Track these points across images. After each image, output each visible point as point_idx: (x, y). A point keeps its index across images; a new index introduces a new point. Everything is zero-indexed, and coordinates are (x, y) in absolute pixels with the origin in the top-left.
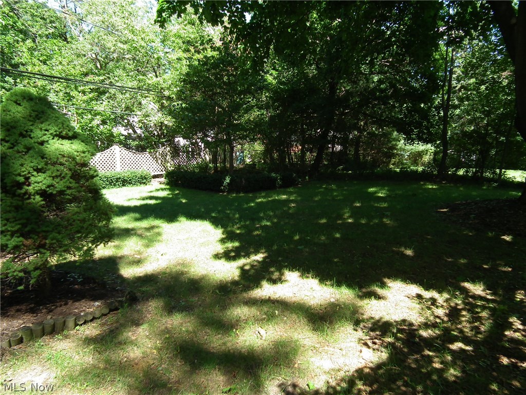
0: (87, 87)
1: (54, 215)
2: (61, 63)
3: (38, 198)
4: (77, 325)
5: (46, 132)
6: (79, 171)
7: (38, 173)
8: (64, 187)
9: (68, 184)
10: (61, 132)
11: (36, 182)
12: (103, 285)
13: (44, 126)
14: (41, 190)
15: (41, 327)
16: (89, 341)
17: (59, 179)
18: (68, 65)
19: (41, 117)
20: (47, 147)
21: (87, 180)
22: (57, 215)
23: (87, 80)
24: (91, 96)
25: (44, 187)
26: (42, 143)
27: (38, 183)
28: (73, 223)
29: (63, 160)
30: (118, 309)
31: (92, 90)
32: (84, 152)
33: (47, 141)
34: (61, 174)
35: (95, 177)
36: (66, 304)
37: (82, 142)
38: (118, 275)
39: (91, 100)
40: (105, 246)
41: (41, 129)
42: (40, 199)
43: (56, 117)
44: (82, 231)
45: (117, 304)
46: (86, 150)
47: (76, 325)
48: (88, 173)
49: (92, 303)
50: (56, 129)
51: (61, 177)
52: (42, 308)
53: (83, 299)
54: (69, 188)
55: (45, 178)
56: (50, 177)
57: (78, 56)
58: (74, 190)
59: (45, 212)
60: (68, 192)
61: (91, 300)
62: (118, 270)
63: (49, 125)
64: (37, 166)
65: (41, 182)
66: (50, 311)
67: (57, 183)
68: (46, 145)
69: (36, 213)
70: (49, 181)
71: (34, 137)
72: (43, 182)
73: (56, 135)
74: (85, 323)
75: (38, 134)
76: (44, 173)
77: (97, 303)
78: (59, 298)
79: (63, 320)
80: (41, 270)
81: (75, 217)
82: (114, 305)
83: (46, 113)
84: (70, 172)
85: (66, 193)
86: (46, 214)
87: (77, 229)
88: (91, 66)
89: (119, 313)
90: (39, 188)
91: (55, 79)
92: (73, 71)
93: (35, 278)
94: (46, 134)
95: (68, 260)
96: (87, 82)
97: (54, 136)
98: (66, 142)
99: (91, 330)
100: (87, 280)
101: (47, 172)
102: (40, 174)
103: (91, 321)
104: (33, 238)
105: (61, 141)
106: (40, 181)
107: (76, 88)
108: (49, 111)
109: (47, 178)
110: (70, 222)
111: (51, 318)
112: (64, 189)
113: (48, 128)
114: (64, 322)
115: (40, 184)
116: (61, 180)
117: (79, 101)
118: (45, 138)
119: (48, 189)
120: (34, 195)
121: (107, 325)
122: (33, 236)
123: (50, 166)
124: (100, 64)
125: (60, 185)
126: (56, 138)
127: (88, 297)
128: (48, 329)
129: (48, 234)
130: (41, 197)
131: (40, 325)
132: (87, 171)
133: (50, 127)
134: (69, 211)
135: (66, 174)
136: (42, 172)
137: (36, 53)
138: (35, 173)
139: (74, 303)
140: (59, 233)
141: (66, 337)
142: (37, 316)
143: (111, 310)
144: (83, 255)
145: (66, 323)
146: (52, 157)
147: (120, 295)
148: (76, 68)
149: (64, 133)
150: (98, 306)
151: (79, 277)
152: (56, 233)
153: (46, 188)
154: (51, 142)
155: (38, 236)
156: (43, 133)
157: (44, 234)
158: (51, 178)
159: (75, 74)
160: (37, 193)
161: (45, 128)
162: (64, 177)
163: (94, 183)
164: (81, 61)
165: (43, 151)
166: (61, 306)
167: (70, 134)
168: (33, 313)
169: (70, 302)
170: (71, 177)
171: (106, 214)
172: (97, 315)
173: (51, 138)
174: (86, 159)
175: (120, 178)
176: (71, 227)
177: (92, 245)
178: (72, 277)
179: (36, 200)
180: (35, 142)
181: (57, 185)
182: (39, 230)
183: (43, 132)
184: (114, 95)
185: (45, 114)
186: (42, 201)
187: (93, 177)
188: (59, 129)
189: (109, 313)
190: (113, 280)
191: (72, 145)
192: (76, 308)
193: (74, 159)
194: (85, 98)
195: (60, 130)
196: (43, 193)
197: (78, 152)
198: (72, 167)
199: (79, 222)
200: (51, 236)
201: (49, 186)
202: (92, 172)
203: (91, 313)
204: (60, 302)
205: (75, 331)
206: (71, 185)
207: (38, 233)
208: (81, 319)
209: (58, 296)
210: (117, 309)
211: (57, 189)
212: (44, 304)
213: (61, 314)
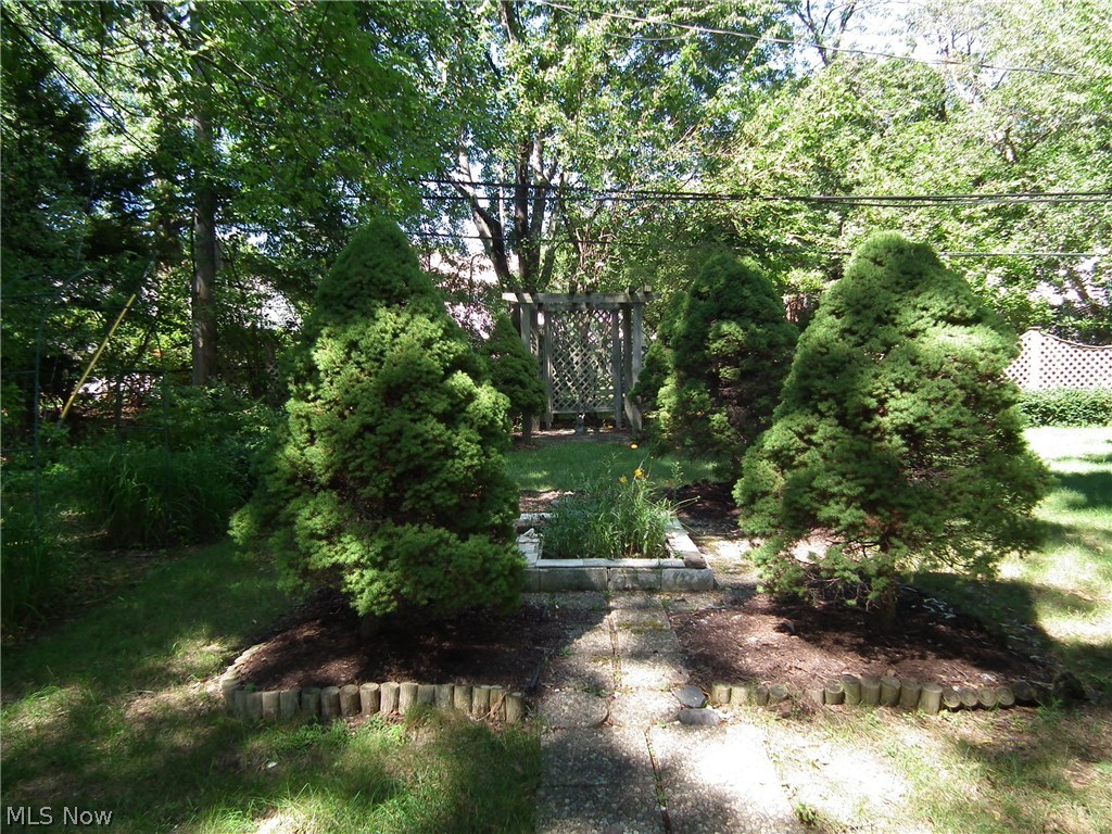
0: (979, 208)
1: (921, 476)
2: (929, 166)
3: (897, 440)
4: (945, 707)
5: (924, 313)
6: (980, 390)
7: (902, 391)
8: (949, 422)
9: (956, 416)
10: (952, 311)
11: (896, 410)
12: (1001, 640)
13: (920, 301)
14: (905, 424)
15: (877, 687)
16: (968, 749)
17: (941, 404)
18: (945, 167)
19: (917, 284)
20: (922, 342)
21: (995, 410)
22: (927, 476)
23: (982, 193)
24: (986, 225)
25: (910, 420)
26: (913, 335)
27: (901, 411)
28: (959, 497)
29: (951, 367)
30: (1035, 705)
31: (990, 214)
32: (995, 351)
33: (924, 330)
34: (945, 395)
35: (1014, 402)
36: (923, 657)
37: (993, 328)
38: (1035, 628)
39: (987, 234)
40: (1021, 557)
41: (915, 307)
42: (901, 442)
43: (944, 281)
44: (976, 516)
45: (1034, 693)
46: (1000, 346)
47: (942, 707)
48: (999, 395)
49: (976, 673)
50: (944, 304)
51: (943, 400)
52: (879, 651)
53: (957, 658)
54: (958, 424)
55: (914, 403)
56: (923, 400)
57: (967, 144)
58: (966, 430)
59: (906, 468)
60: (956, 432)
61: (976, 666)
62: (1035, 615)
63: (930, 298)
64: (902, 380)
65: (907, 410)
66: (893, 662)
67: (937, 413)
68: (920, 337)
69: (891, 469)
70: (920, 409)
71: (900, 324)
72: (911, 410)
73: (942, 318)
74: (961, 707)
75: (909, 318)
76: (913, 392)
77: (986, 676)
78: (909, 642)
79: (918, 687)
80: (888, 577)
81: (964, 486)
82: (1026, 692)
83: (927, 275)
84: (963, 392)
85: (950, 434)
86: (907, 472)
87: (965, 511)
88: (992, 160)
89: (1037, 714)
90: (902, 421)
91: (914, 203)
92: (952, 180)
93: (877, 590)
94: (923, 316)
95: (939, 571)
96: (981, 197)
97: (938, 319)
98: (959, 330)
99: (973, 727)
100: (964, 621)
101: (920, 391)
102: (905, 394)
103: (975, 708)
104: (882, 515)
105: (951, 329)
106: (903, 408)
107: (955, 213)
108: (932, 273)
109: (919, 403)
110: (953, 493)
111: (895, 675)
112: (948, 426)
113: (928, 303)
114: (920, 693)
115: (905, 413)
116: (944, 408)
117: (960, 239)
118: (920, 324)
119: (918, 424)
120: (890, 434)
121: (1009, 732)
122: (883, 511)
123: (926, 380)
124: (1014, 152)
125: (941, 417)
126: (942, 323)
127: (967, 656)
128: (889, 695)
129: (910, 511)
130: (903, 438)
131: (875, 683)
132: (998, 392)
133: (932, 302)
134: (952, 471)
135: (955, 396)
136: (909, 391)
137: (882, 158)
138: (897, 392)
139: (941, 661)
140: (930, 513)
141: (922, 723)
142: (869, 663)
143: (1019, 702)
144: (972, 567)
145: (924, 697)
146: (930, 361)
147: (1042, 676)
148: (960, 171)
149: (958, 312)
150: (990, 684)
151: (946, 608)
152: (924, 511)
153: (915, 421)
154: (931, 331)
155: (891, 512)
156: (917, 314)
157: (901, 510)
158: (926, 403)
159: (957, 184)
160: (897, 430)
161: (922, 306)
162: (950, 403)
163: (1011, 418)
164: (972, 154)
165: (914, 351)
166: (913, 657)
167: (970, 313)
168: (863, 654)
169: (931, 656)
170: (965, 403)
171: (1031, 488)
172: (987, 702)
173: (931, 324)
174: (998, 365)
175: (1036, 406)
176: (955, 505)
177: (995, 549)
178: (934, 606)
179: (893, 443)
180: (901, 333)
181: (935, 417)
182: (893, 501)
183: (919, 313)
184: (1041, 216)
185: (924, 277)
186: (904, 445)
187: (1008, 403)
188: (949, 305)
189: (1013, 706)
190: (1021, 635)
191: (971, 336)
192: (944, 673)
193: (974, 365)
194: (973, 231)
195: (950, 308)
196: (907, 431)
197: (983, 350)
198: (968, 381)
199: (971, 496)
200: (914, 516)
201: (919, 419)
202: (1008, 394)
203: (975, 693)
204: (911, 649)
205: (939, 718)
206: (962, 419)
207: (891, 508)
208: (953, 698)
209: (906, 637)
210: (1032, 704)
211: (934, 426)
212: (883, 645)
213: (913, 673)
